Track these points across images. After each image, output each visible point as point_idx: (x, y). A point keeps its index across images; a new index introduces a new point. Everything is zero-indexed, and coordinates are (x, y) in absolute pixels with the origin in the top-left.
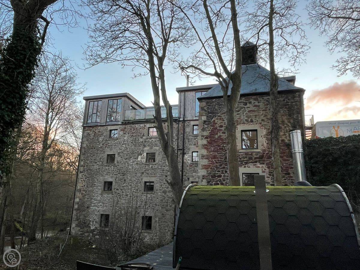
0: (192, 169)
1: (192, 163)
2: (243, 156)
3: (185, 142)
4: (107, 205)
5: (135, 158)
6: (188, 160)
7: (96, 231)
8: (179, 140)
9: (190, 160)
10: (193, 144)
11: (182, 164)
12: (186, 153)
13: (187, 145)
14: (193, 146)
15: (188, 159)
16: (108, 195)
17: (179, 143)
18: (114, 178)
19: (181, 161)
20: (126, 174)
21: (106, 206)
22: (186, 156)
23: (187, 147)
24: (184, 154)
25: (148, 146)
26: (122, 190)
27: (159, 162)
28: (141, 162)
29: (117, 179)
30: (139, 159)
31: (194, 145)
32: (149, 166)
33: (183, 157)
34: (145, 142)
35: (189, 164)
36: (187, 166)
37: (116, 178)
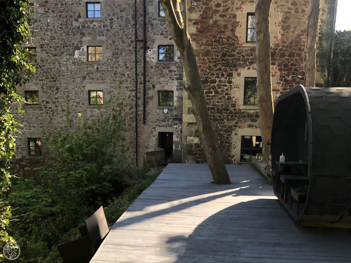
0: (159, 72)
1: (158, 62)
2: (248, 53)
3: (147, 30)
4: (35, 125)
5: (70, 55)
6: (153, 58)
7: (24, 160)
8: (138, 26)
9: (155, 58)
10: (159, 34)
11: (143, 64)
12: (149, 47)
13: (150, 34)
14: (159, 36)
15: (152, 56)
16: (34, 110)
17: (138, 31)
18: (39, 86)
19: (142, 60)
20: (58, 79)
21: (34, 127)
22: (149, 53)
23: (150, 37)
24: (146, 48)
25: (88, 34)
26: (54, 103)
27: (108, 61)
28: (80, 60)
29: (45, 87)
30: (76, 56)
31: (162, 34)
32: (93, 67)
33: (145, 53)
34: (83, 27)
35: (155, 64)
36: (152, 67)
37: (43, 85)
